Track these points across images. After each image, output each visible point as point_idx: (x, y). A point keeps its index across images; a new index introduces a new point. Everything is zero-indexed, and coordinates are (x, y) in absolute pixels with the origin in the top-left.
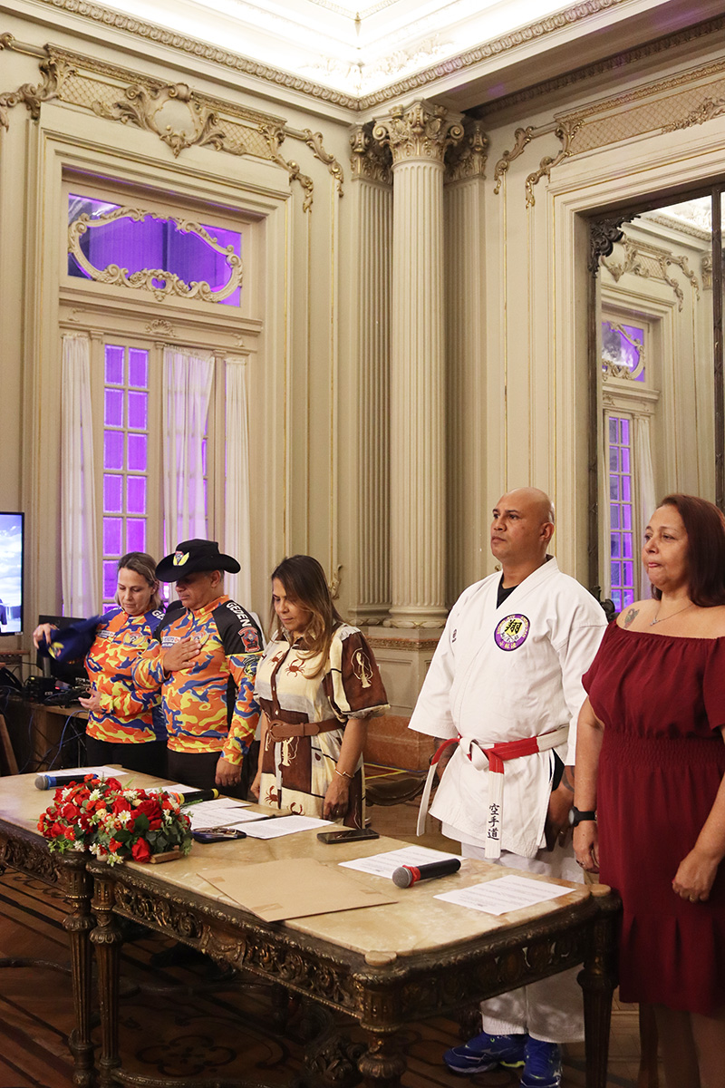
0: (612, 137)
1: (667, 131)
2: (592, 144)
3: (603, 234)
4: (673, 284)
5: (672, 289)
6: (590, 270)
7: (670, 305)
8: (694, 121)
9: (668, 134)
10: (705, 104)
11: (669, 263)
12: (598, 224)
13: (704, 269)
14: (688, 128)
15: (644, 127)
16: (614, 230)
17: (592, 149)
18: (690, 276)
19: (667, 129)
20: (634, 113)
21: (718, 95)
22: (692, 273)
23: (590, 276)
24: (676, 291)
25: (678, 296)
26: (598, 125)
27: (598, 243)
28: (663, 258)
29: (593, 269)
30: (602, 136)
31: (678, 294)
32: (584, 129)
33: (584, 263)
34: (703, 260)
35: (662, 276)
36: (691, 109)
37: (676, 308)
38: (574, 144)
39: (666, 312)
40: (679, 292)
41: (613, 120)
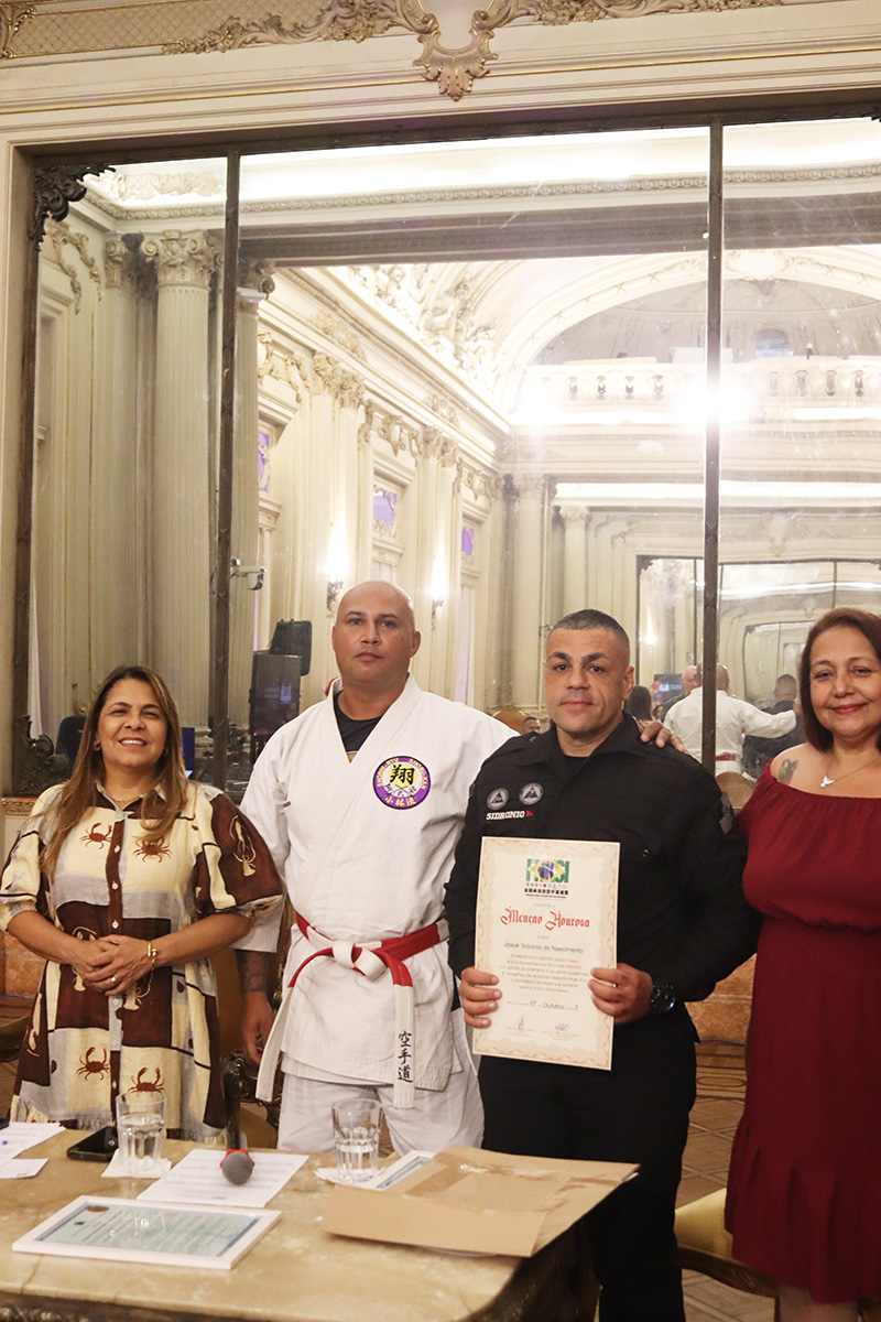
0: (82, 43)
1: (171, 52)
2: (47, 47)
3: (55, 186)
4: (68, 272)
5: (68, 279)
6: (31, 238)
7: (65, 302)
8: (213, 46)
9: (172, 56)
10: (230, 24)
11: (65, 241)
12: (47, 170)
13: (109, 257)
14: (203, 54)
15: (134, 38)
16: (72, 182)
17: (47, 53)
18: (90, 264)
19: (170, 48)
20: (118, 13)
21: (249, 16)
22: (93, 260)
23: (31, 249)
24: (72, 284)
25: (75, 292)
26: (59, 19)
27: (45, 199)
28: (59, 232)
29: (34, 236)
30: (64, 38)
31: (76, 289)
32: (35, 21)
33: (22, 227)
34: (107, 245)
35: (54, 258)
36: (207, 26)
37: (72, 307)
38: (17, 41)
39: (59, 312)
40: (76, 285)
41: (83, 17)
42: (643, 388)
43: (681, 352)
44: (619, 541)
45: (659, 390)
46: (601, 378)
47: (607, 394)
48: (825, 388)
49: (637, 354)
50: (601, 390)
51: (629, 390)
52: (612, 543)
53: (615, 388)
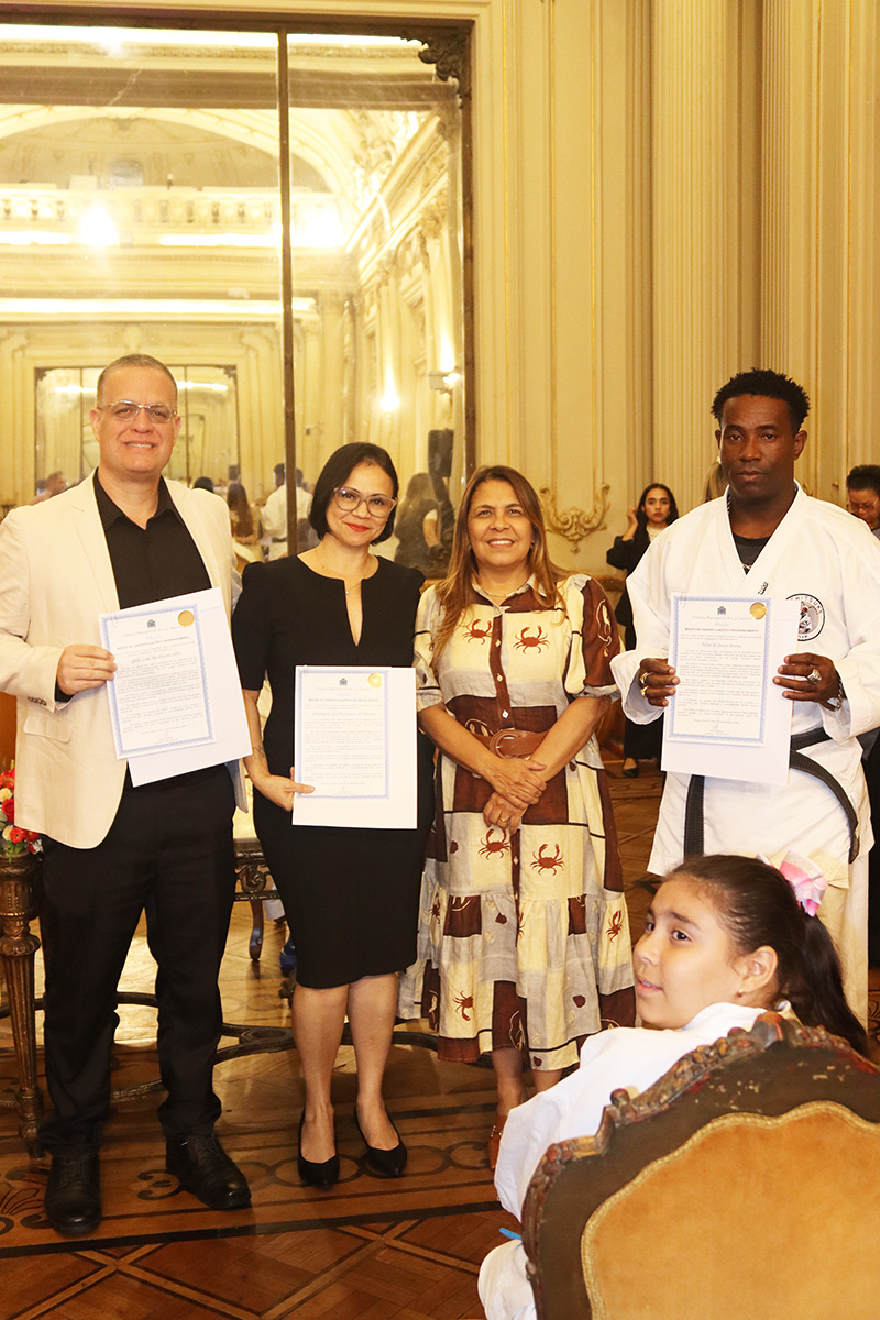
42: (46, 212)
43: (77, 180)
44: (19, 354)
45: (61, 213)
46: (7, 201)
47: (13, 214)
48: (211, 217)
49: (34, 181)
50: (8, 212)
51: (35, 213)
52: (13, 357)
53: (21, 211)
